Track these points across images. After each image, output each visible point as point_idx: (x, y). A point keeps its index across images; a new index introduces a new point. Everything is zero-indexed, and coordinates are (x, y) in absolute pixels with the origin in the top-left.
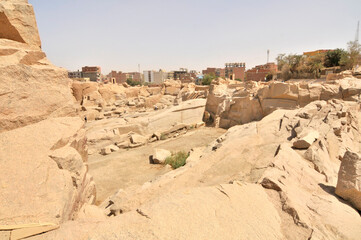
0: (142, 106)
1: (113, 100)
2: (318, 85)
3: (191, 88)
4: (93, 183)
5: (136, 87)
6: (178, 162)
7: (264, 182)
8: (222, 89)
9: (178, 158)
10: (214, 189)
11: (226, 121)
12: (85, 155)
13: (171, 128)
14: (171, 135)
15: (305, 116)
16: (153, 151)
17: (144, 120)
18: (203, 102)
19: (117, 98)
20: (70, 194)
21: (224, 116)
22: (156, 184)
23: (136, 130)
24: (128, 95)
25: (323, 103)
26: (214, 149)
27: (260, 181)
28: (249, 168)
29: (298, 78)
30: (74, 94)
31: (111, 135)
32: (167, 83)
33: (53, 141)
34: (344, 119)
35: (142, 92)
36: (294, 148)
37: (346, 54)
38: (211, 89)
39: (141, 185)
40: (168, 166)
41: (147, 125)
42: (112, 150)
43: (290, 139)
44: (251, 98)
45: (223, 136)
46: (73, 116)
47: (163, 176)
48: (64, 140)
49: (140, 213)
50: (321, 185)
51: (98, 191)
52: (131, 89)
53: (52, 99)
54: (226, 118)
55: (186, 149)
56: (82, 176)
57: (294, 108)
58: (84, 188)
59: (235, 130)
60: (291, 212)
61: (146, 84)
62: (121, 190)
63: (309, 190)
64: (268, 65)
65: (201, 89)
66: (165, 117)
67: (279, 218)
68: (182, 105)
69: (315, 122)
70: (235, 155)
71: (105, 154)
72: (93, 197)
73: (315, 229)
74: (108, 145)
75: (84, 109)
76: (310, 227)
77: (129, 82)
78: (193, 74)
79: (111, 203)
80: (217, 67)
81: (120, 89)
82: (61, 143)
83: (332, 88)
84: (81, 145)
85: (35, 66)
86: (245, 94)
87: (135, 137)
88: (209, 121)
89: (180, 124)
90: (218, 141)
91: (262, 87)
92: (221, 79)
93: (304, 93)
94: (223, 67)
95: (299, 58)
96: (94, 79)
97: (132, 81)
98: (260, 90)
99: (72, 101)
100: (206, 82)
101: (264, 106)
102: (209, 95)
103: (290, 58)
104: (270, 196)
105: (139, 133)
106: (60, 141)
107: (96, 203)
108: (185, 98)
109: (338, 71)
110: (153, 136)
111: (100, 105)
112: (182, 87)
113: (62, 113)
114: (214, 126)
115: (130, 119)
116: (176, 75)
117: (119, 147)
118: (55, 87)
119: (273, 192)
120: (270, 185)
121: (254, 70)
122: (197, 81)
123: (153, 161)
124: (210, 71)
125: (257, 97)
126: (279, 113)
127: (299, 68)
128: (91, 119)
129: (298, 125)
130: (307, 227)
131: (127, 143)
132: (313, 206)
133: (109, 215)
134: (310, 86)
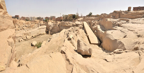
0: (29, 27)
1: (22, 25)
2: (71, 23)
3: (42, 22)
4: (16, 52)
5: (28, 21)
6: (39, 46)
7: (61, 51)
8: (50, 23)
9: (39, 44)
10: (48, 55)
11: (52, 33)
12: (15, 41)
13: (37, 34)
14: (37, 36)
15: (70, 31)
16: (32, 42)
17: (30, 31)
18: (45, 26)
19: (23, 24)
20: (10, 55)
21: (51, 31)
22: (33, 54)
23: (28, 34)
24: (26, 23)
25: (73, 27)
26: (49, 41)
27: (60, 51)
28: (58, 47)
29: (67, 21)
30: (13, 23)
31: (21, 35)
32: (36, 21)
33: (9, 36)
34: (77, 31)
35: (30, 23)
36: (68, 40)
37: (76, 16)
38: (47, 23)
39: (28, 54)
40: (36, 47)
41: (31, 33)
42: (22, 41)
43: (67, 37)
44: (57, 26)
45: (51, 37)
46: (13, 29)
47: (35, 51)
48: (11, 36)
49: (27, 66)
50: (74, 50)
51: (17, 55)
52: (27, 22)
53: (9, 24)
54: (52, 31)
55: (41, 41)
56: (14, 48)
57: (67, 29)
58: (13, 54)
59: (54, 35)
60: (68, 60)
61: (30, 21)
62: (23, 56)
63: (72, 52)
64: (61, 17)
65: (45, 23)
66: (35, 31)
67: (65, 63)
68: (40, 27)
69: (72, 32)
70: (54, 43)
71: (20, 42)
72: (15, 57)
73: (74, 64)
74: (21, 39)
75: (15, 27)
76: (73, 64)
77: (26, 20)
78: (42, 18)
79: (19, 61)
80: (48, 17)
81: (24, 22)
82: (10, 37)
83: (74, 24)
84: (14, 38)
85: (5, 15)
86: (56, 25)
87: (28, 37)
88: (47, 32)
89: (39, 33)
90: (50, 39)
91: (60, 23)
92: (50, 20)
93: (69, 25)
94: (50, 17)
95: (67, 16)
96: (18, 19)
97: (27, 19)
98: (59, 24)
99: (13, 25)
100: (46, 21)
101: (61, 28)
102: (47, 25)
103: (65, 16)
104: (63, 56)
105: (29, 35)
106: (10, 36)
107: (16, 60)
108: (41, 25)
109: (75, 20)
110: (32, 37)
111: (19, 26)
112: (40, 22)
113: (11, 28)
114: (49, 34)
115: (26, 31)
116: (38, 18)
117: (23, 40)
118: (9, 20)
119: (64, 54)
120: (63, 52)
121: (57, 18)
122: (44, 21)
123: (32, 45)
124: (47, 18)
125: (59, 26)
126: (64, 30)
127: (67, 18)
128: (17, 30)
129: (68, 33)
130: (72, 64)
131: (25, 38)
132: (73, 57)
133: (18, 66)
134: (70, 23)
